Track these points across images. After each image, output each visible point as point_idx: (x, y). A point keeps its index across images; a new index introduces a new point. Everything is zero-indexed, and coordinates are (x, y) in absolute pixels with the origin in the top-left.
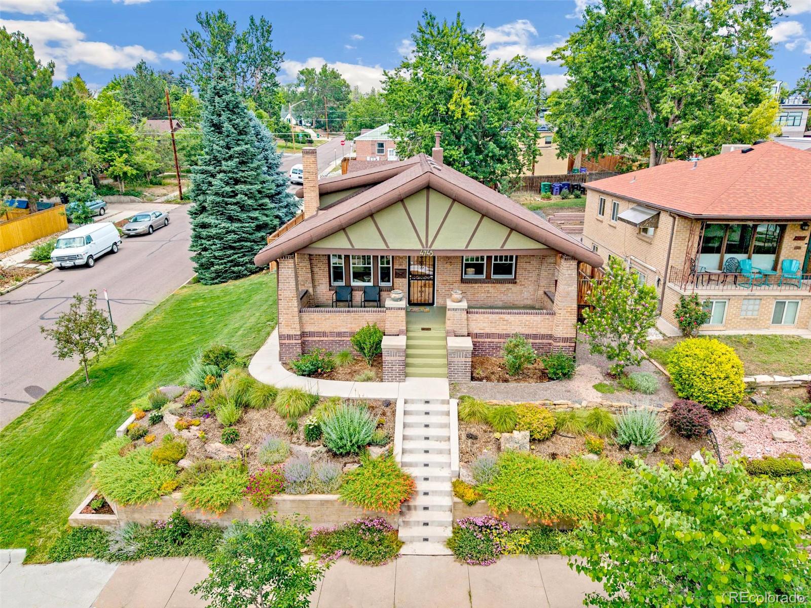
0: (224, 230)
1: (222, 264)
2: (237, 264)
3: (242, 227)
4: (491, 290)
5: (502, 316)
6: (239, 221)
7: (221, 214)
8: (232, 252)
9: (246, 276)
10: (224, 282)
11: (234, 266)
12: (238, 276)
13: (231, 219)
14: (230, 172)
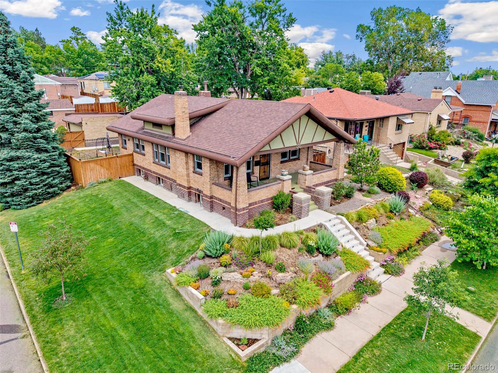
0: (39, 160)
1: (39, 188)
2: (51, 186)
3: (50, 156)
4: (291, 165)
5: (321, 174)
6: (46, 151)
7: (30, 148)
8: (46, 177)
9: (58, 194)
10: (40, 203)
11: (48, 188)
12: (54, 195)
13: (39, 150)
14: (33, 112)
